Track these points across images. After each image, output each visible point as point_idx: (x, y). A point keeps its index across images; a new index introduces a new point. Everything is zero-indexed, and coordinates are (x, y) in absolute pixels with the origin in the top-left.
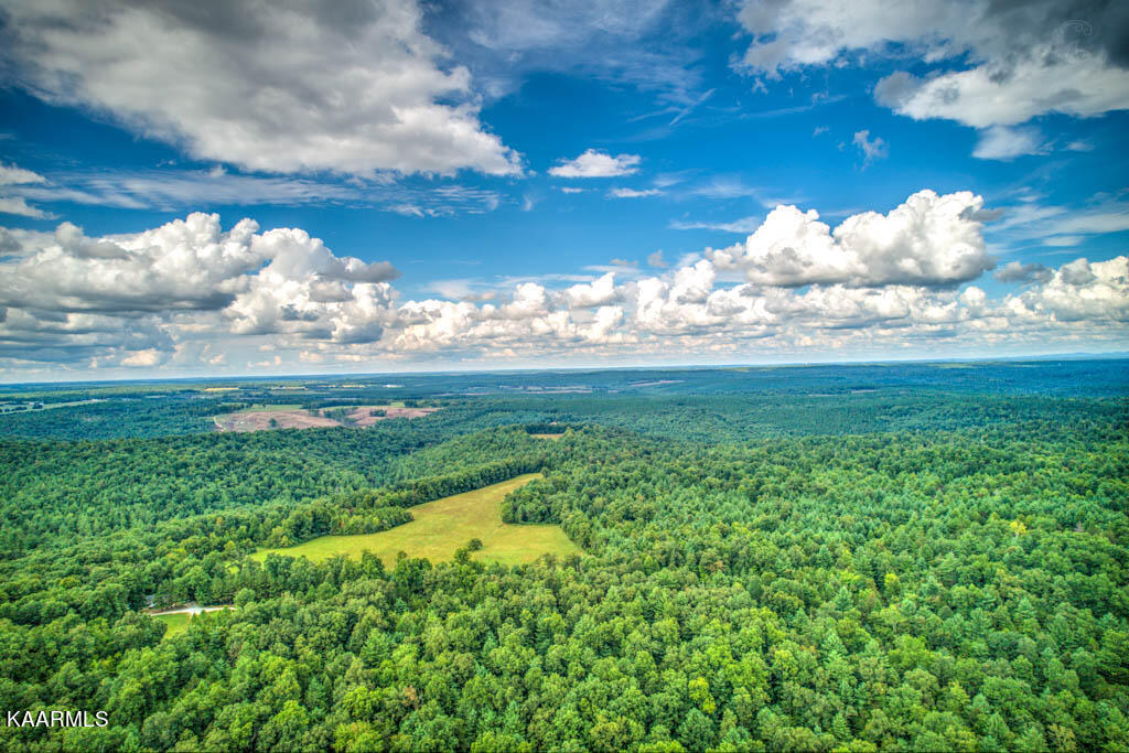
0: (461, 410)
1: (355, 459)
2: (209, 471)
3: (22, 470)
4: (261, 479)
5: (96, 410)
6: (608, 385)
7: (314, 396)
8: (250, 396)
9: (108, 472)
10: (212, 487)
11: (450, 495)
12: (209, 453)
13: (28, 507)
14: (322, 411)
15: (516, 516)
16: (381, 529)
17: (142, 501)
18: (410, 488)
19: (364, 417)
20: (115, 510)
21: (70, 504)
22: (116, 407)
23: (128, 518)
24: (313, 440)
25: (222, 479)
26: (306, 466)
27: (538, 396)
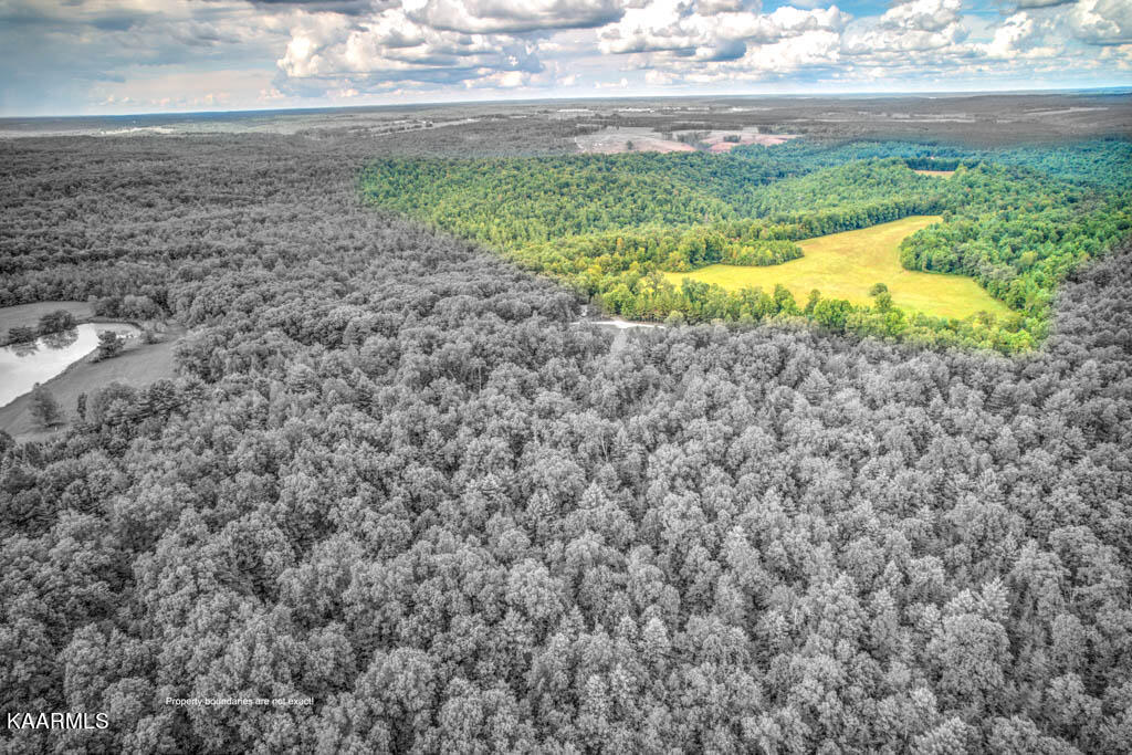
0: (822, 138)
1: (716, 186)
2: (588, 191)
3: (439, 182)
4: (635, 202)
5: (474, 129)
6: (995, 114)
7: (664, 120)
8: (601, 118)
9: (505, 187)
10: (593, 207)
11: (834, 232)
12: (585, 173)
13: (450, 215)
14: (675, 134)
15: (919, 262)
16: (774, 262)
17: (536, 216)
18: (793, 222)
19: (717, 141)
20: (517, 223)
21: (480, 214)
22: (489, 127)
23: (527, 230)
24: (675, 165)
25: (600, 200)
26: (675, 192)
27: (908, 124)
